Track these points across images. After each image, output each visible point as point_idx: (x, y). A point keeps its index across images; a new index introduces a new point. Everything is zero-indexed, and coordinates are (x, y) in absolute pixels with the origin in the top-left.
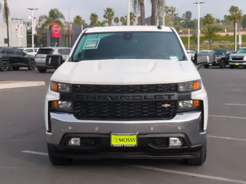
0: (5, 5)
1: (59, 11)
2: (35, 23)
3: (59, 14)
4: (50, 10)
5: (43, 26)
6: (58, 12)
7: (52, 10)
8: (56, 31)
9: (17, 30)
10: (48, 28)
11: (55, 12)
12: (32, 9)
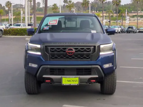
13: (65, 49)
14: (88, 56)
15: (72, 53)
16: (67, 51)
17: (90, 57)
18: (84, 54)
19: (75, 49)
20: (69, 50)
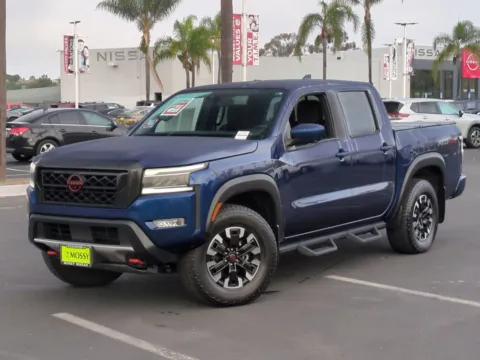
0: (366, 18)
1: (475, 25)
2: (409, 50)
3: (475, 31)
4: (456, 24)
5: (442, 56)
6: (472, 27)
7: (460, 25)
8: (473, 66)
9: (385, 65)
10: (451, 59)
11: (467, 27)
12: (405, 25)
13: (67, 176)
14: (110, 196)
15: (78, 186)
16: (69, 181)
17: (113, 199)
18: (102, 190)
19: (88, 177)
20: (73, 179)
